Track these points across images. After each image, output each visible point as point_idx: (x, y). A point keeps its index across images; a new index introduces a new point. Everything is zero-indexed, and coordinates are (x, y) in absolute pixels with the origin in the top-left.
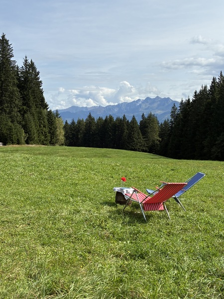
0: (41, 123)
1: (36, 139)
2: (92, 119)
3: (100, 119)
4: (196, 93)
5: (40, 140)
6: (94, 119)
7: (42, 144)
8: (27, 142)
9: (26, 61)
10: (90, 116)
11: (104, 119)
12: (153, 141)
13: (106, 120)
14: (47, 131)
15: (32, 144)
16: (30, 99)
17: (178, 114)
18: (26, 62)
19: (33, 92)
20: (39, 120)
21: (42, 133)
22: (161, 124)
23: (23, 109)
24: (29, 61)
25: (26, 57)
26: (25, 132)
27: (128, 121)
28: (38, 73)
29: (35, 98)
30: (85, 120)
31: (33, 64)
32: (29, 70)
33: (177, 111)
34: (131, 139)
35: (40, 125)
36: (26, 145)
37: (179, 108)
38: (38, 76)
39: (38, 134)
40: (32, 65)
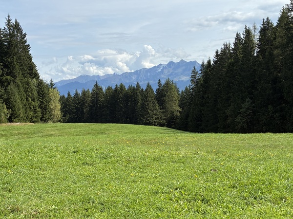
0: (29, 96)
1: (21, 115)
2: (99, 89)
3: (109, 89)
4: (217, 52)
5: (27, 117)
6: (101, 89)
7: (31, 122)
8: (10, 120)
9: (9, 21)
10: (96, 85)
11: (114, 88)
12: (172, 112)
13: (116, 90)
14: (37, 105)
15: (17, 122)
16: (15, 67)
17: (199, 79)
18: (9, 23)
19: (19, 58)
20: (26, 92)
21: (31, 108)
22: (182, 92)
23: (7, 79)
24: (13, 21)
25: (9, 17)
26: (7, 108)
27: (142, 90)
28: (25, 35)
29: (22, 65)
30: (91, 91)
31: (18, 24)
32: (13, 32)
33: (198, 75)
34: (145, 111)
35: (27, 99)
36: (9, 124)
37: (200, 72)
38: (25, 39)
39: (26, 110)
40: (17, 26)
